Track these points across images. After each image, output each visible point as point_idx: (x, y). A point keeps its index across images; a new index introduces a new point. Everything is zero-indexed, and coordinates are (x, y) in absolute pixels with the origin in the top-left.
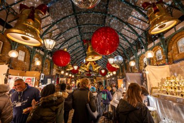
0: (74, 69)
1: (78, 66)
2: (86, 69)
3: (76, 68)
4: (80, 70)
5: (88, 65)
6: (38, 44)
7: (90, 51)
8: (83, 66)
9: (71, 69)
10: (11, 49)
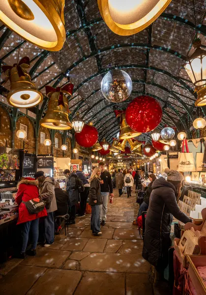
0: (103, 149)
1: (110, 145)
2: (121, 149)
3: (106, 147)
4: (111, 150)
5: (123, 143)
6: (68, 128)
7: (125, 125)
8: (116, 145)
9: (100, 148)
10: (63, 144)
